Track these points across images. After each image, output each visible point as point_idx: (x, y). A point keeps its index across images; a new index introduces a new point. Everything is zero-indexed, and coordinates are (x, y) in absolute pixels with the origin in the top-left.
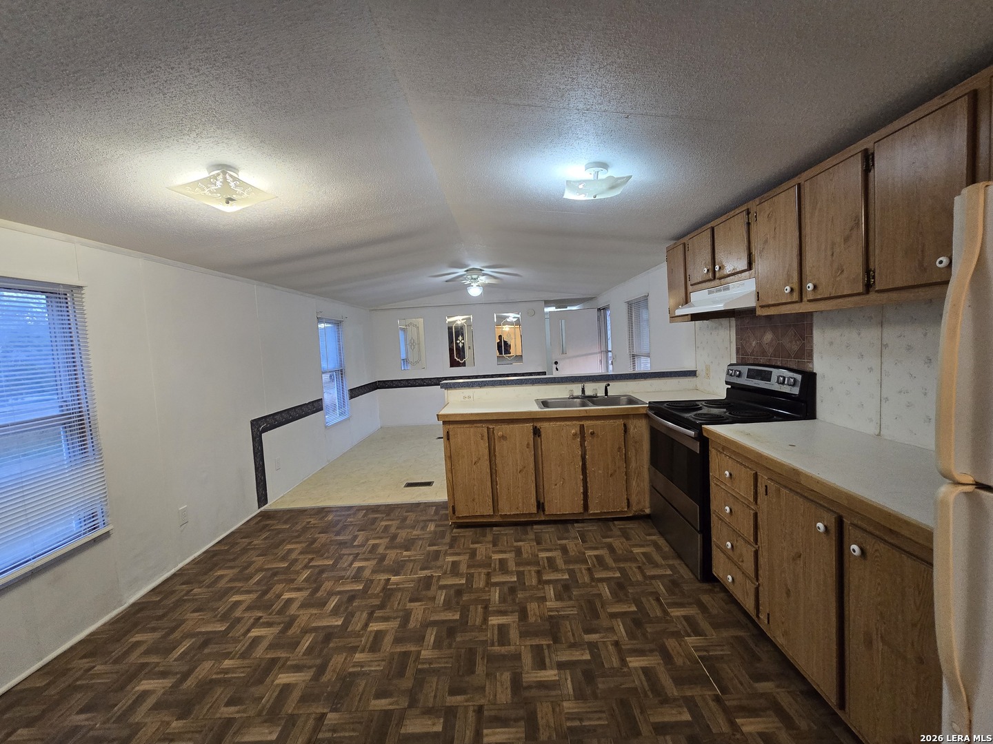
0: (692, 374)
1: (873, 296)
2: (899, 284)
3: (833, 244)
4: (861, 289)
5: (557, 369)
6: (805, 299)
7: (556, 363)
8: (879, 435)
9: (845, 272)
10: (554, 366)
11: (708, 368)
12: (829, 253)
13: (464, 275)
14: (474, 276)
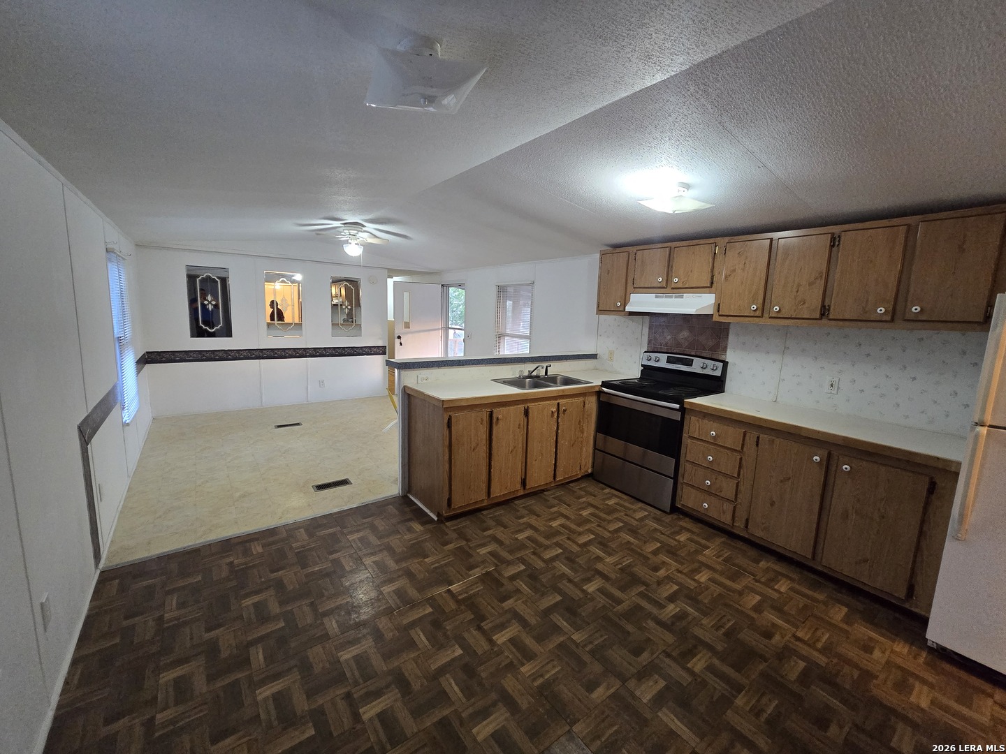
0: (594, 356)
1: (824, 321)
2: (847, 317)
3: (799, 285)
4: (818, 316)
5: (401, 344)
6: (766, 315)
7: (399, 337)
8: (775, 401)
9: (806, 304)
10: (397, 341)
11: (611, 353)
12: (795, 290)
13: (340, 227)
14: (353, 232)
